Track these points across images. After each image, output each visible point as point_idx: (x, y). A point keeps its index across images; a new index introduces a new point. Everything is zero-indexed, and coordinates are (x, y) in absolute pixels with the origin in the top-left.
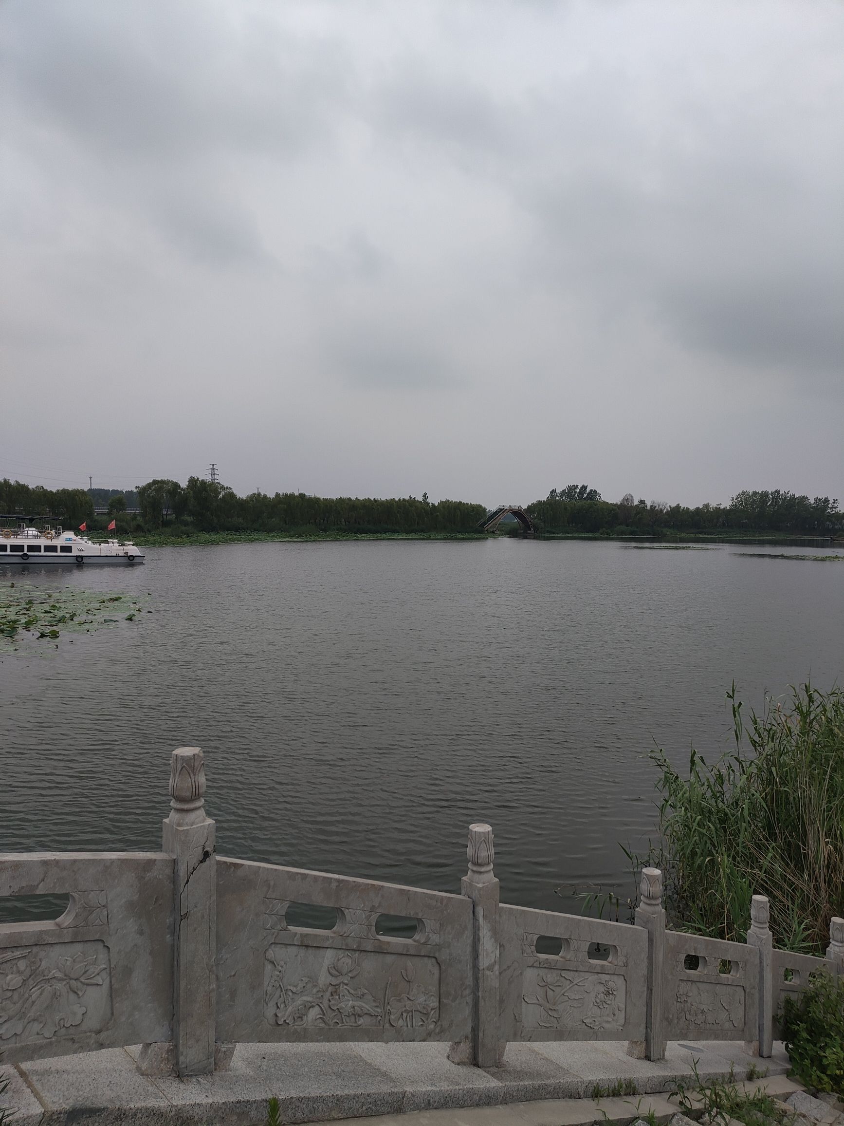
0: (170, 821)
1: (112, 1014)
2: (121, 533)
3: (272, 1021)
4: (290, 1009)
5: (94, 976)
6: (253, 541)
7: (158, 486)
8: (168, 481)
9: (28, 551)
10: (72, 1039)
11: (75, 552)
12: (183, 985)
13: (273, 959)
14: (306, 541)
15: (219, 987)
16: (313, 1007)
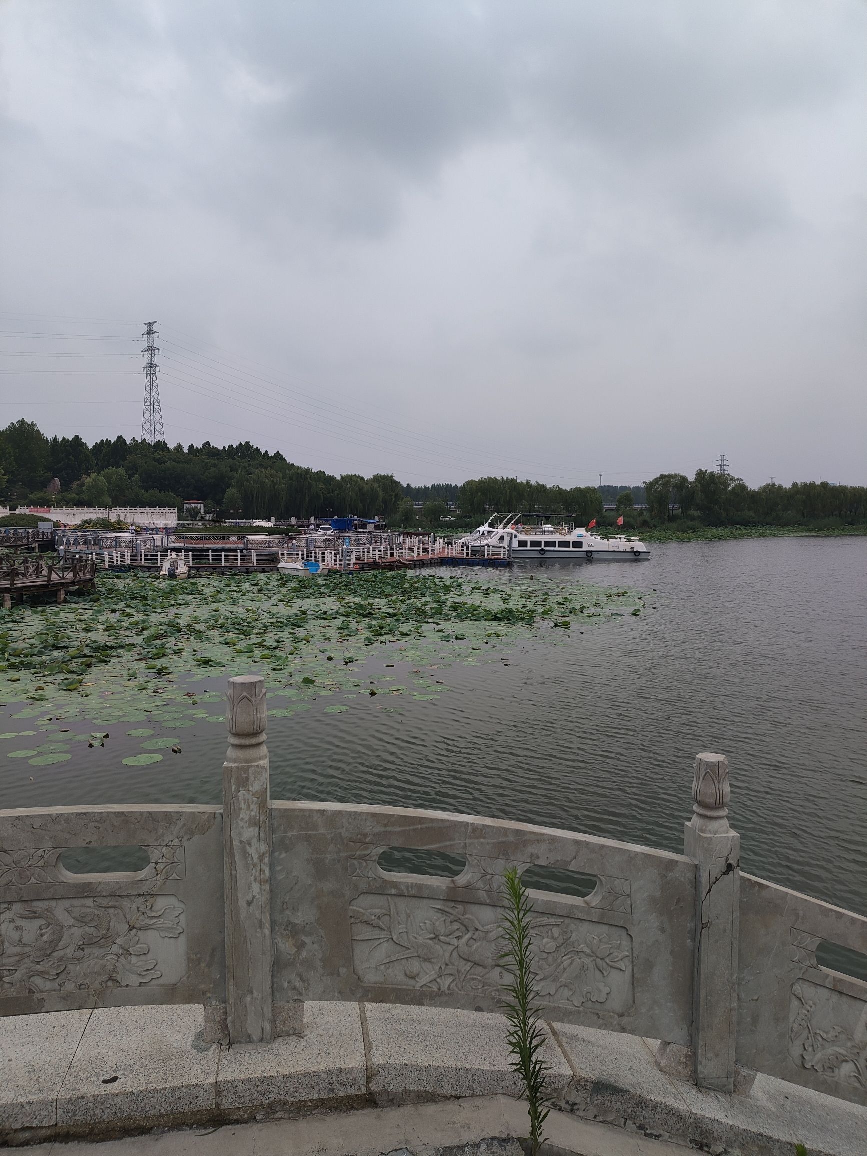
0: (693, 825)
1: (634, 1002)
2: (628, 529)
3: (799, 1062)
4: (819, 1055)
5: (618, 961)
6: (765, 537)
7: (665, 480)
8: (676, 475)
9: (545, 547)
10: (598, 1014)
11: (585, 548)
12: (703, 994)
13: (801, 996)
14: (828, 536)
15: (740, 1007)
16: (847, 1061)
